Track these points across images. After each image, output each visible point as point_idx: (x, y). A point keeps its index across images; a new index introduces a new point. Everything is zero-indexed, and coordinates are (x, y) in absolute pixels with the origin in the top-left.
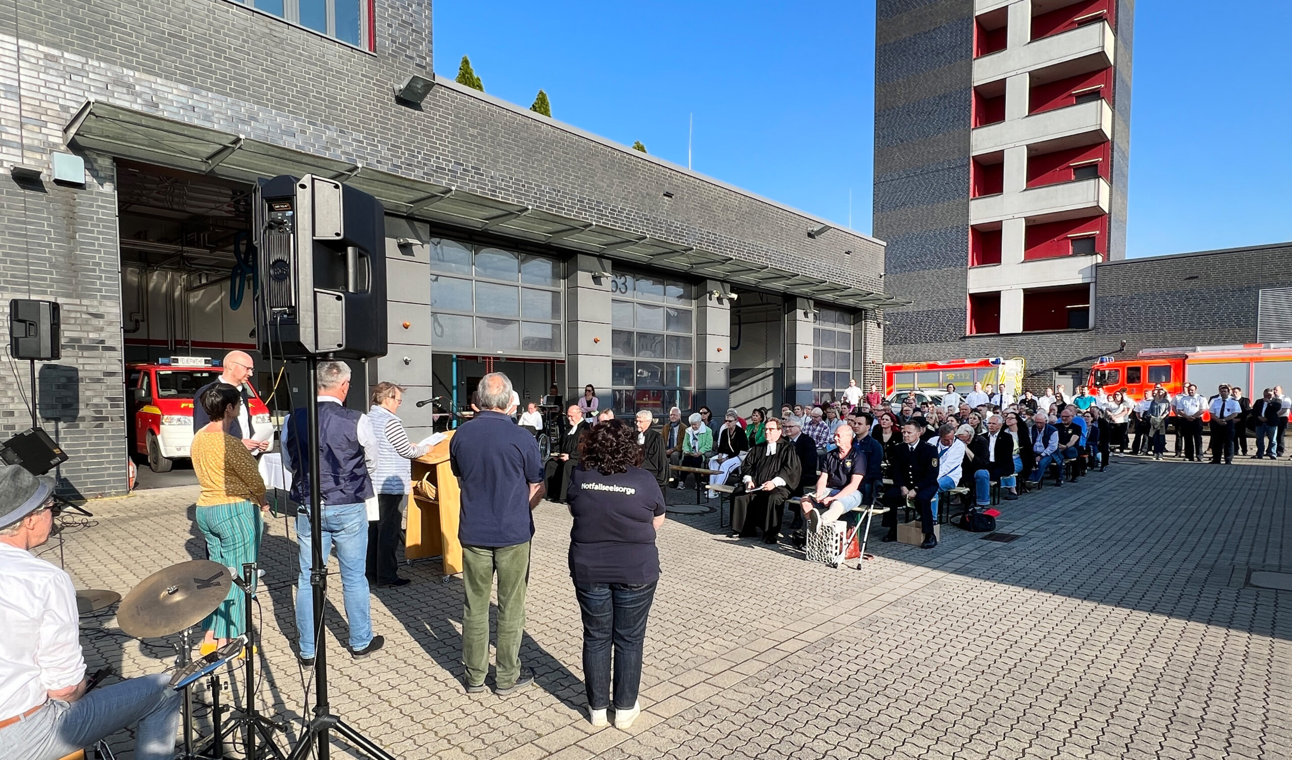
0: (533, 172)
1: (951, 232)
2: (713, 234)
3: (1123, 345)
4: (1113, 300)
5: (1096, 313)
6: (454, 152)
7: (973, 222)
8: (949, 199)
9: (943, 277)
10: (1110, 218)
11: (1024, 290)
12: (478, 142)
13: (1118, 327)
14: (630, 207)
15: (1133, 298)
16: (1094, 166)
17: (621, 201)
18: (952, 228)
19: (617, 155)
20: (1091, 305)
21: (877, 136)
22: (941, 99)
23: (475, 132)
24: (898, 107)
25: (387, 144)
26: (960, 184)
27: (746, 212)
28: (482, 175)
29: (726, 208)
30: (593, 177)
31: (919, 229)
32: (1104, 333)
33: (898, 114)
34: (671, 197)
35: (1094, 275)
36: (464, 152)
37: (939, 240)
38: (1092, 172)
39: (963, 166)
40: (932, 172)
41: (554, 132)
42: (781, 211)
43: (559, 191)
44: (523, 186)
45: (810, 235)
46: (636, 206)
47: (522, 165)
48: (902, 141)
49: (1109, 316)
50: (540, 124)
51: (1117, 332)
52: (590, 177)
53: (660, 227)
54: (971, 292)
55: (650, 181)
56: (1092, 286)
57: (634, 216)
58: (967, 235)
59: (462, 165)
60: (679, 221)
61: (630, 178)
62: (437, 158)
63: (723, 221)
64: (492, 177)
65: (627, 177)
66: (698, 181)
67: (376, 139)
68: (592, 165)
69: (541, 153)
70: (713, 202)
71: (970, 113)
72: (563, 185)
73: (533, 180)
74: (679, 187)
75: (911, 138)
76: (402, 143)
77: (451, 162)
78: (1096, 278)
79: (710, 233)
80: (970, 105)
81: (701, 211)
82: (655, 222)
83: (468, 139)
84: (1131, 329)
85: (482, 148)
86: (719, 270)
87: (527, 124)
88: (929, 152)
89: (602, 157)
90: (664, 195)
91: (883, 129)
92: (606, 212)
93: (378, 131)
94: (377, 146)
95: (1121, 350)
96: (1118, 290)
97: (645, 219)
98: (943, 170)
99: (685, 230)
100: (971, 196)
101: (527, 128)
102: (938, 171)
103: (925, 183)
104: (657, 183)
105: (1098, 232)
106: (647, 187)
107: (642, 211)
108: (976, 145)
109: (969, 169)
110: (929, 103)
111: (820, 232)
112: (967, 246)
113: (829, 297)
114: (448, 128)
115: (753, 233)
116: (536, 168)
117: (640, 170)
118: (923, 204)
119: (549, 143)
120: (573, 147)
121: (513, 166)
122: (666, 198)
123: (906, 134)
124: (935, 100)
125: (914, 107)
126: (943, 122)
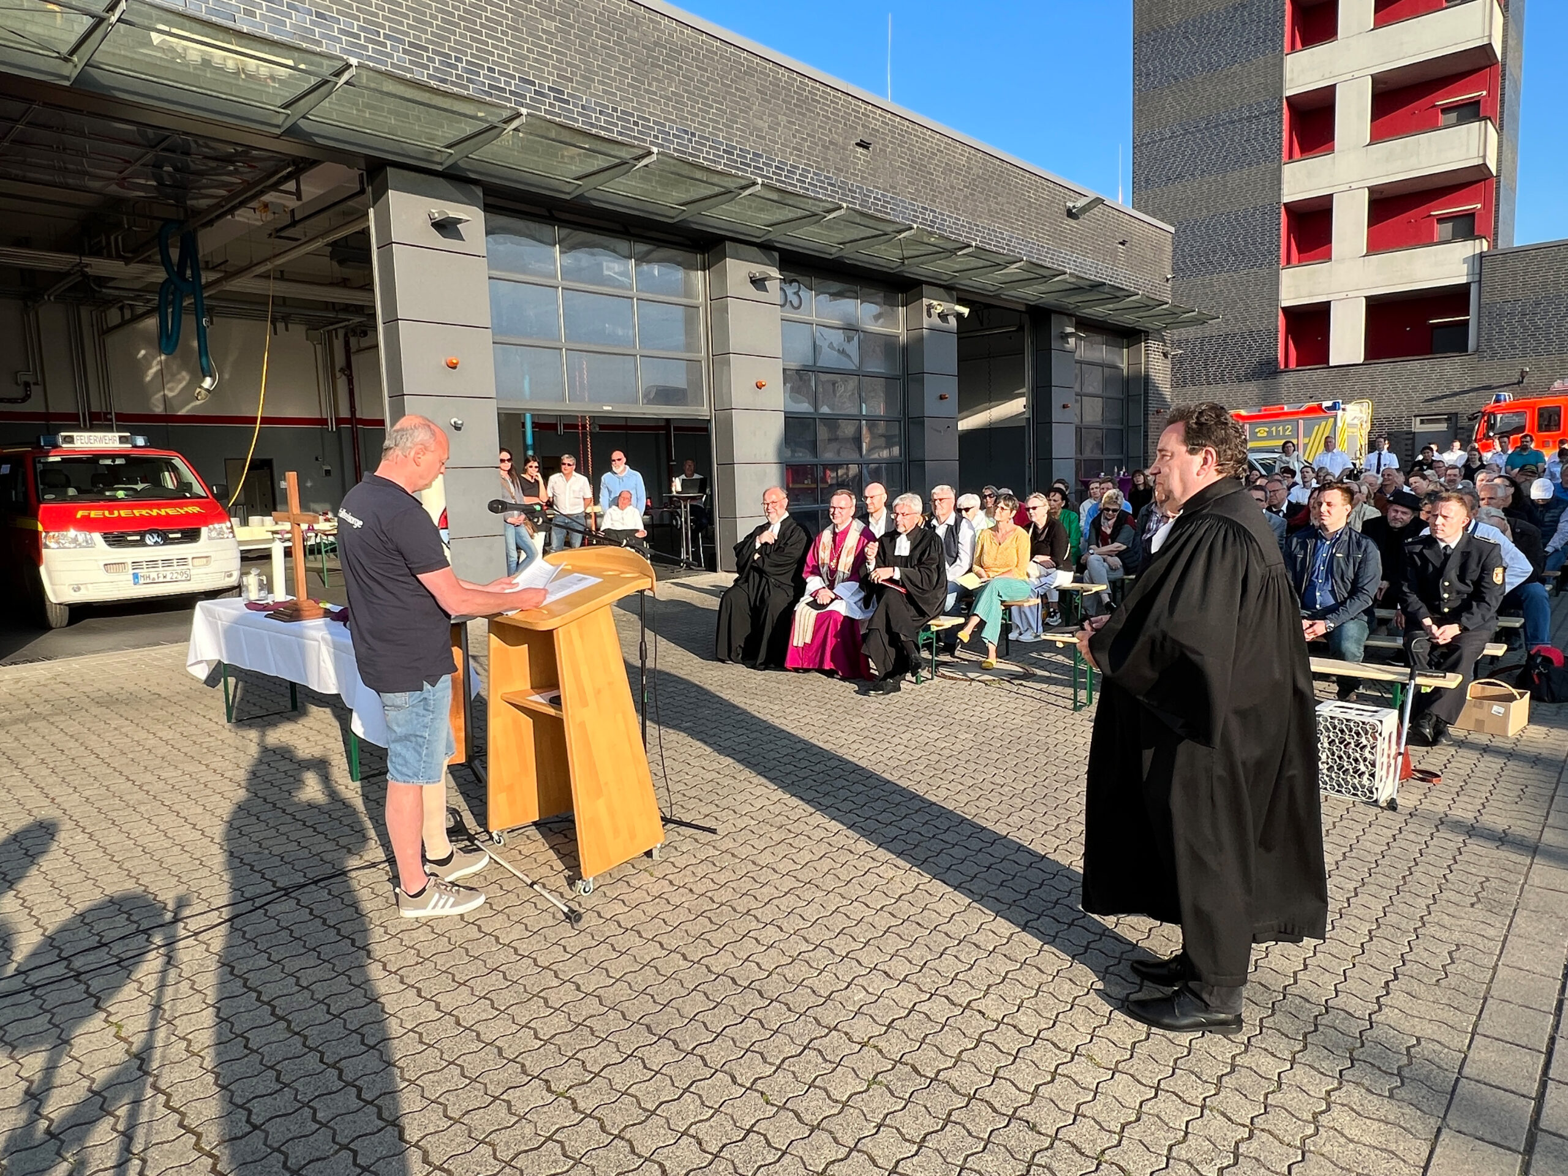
0: (650, 100)
1: (1253, 215)
2: (932, 211)
3: (1523, 374)
4: (1508, 308)
5: (1479, 328)
6: (519, 60)
7: (1286, 199)
8: (1250, 164)
9: (1242, 284)
10: (1498, 182)
11: (1366, 297)
12: (558, 44)
13: (1514, 347)
14: (805, 164)
15: (1538, 304)
16: (1475, 104)
17: (791, 154)
18: (1255, 209)
19: (783, 75)
20: (1472, 317)
21: (1137, 74)
22: (1236, 9)
23: (552, 26)
24: (1170, 26)
25: (402, 42)
26: (1267, 140)
27: (978, 176)
28: (567, 102)
29: (948, 169)
30: (746, 112)
31: (1204, 212)
32: (1492, 358)
33: (1170, 37)
34: (867, 148)
35: (1477, 271)
36: (536, 60)
37: (1234, 227)
38: (1471, 112)
39: (1272, 112)
40: (1224, 124)
41: (682, 33)
42: (1027, 175)
43: (693, 135)
44: (636, 124)
45: (1070, 214)
46: (815, 161)
47: (633, 86)
48: (1176, 79)
49: (1501, 332)
50: (658, 18)
51: (1513, 357)
52: (741, 111)
53: (852, 197)
54: (1285, 304)
55: (835, 120)
56: (1474, 289)
57: (812, 178)
58: (1279, 218)
59: (533, 84)
60: (879, 188)
61: (804, 115)
62: (490, 70)
63: (945, 189)
64: (583, 107)
65: (799, 113)
66: (907, 123)
67: (382, 31)
68: (744, 92)
69: (662, 68)
70: (930, 158)
71: (1282, 29)
72: (700, 123)
73: (650, 113)
74: (878, 131)
75: (1190, 74)
76: (427, 41)
77: (513, 77)
78: (1480, 274)
79: (926, 209)
80: (1283, 17)
81: (912, 173)
82: (844, 188)
83: (541, 39)
84: (1534, 350)
85: (565, 55)
86: (943, 268)
87: (637, 17)
88: (1218, 95)
89: (759, 78)
90: (857, 144)
91: (1147, 61)
92: (768, 171)
93: (385, 18)
94: (384, 45)
95: (1519, 383)
96: (1514, 290)
97: (830, 184)
98: (1240, 120)
99: (888, 203)
100: (1285, 158)
101: (638, 22)
102: (1232, 122)
103: (1213, 141)
104: (845, 124)
105: (1479, 206)
106: (830, 130)
107: (823, 170)
108: (1292, 80)
109: (1281, 116)
110: (1218, 17)
111: (1084, 209)
112: (1279, 235)
113: (1099, 311)
114: (505, 17)
115: (989, 211)
116: (655, 94)
117: (819, 102)
118: (1210, 174)
119: (675, 51)
120: (712, 59)
121: (618, 89)
122: (860, 150)
123: (1183, 68)
124: (1228, 12)
125: (1194, 26)
126: (1239, 45)
